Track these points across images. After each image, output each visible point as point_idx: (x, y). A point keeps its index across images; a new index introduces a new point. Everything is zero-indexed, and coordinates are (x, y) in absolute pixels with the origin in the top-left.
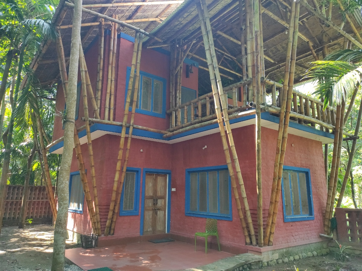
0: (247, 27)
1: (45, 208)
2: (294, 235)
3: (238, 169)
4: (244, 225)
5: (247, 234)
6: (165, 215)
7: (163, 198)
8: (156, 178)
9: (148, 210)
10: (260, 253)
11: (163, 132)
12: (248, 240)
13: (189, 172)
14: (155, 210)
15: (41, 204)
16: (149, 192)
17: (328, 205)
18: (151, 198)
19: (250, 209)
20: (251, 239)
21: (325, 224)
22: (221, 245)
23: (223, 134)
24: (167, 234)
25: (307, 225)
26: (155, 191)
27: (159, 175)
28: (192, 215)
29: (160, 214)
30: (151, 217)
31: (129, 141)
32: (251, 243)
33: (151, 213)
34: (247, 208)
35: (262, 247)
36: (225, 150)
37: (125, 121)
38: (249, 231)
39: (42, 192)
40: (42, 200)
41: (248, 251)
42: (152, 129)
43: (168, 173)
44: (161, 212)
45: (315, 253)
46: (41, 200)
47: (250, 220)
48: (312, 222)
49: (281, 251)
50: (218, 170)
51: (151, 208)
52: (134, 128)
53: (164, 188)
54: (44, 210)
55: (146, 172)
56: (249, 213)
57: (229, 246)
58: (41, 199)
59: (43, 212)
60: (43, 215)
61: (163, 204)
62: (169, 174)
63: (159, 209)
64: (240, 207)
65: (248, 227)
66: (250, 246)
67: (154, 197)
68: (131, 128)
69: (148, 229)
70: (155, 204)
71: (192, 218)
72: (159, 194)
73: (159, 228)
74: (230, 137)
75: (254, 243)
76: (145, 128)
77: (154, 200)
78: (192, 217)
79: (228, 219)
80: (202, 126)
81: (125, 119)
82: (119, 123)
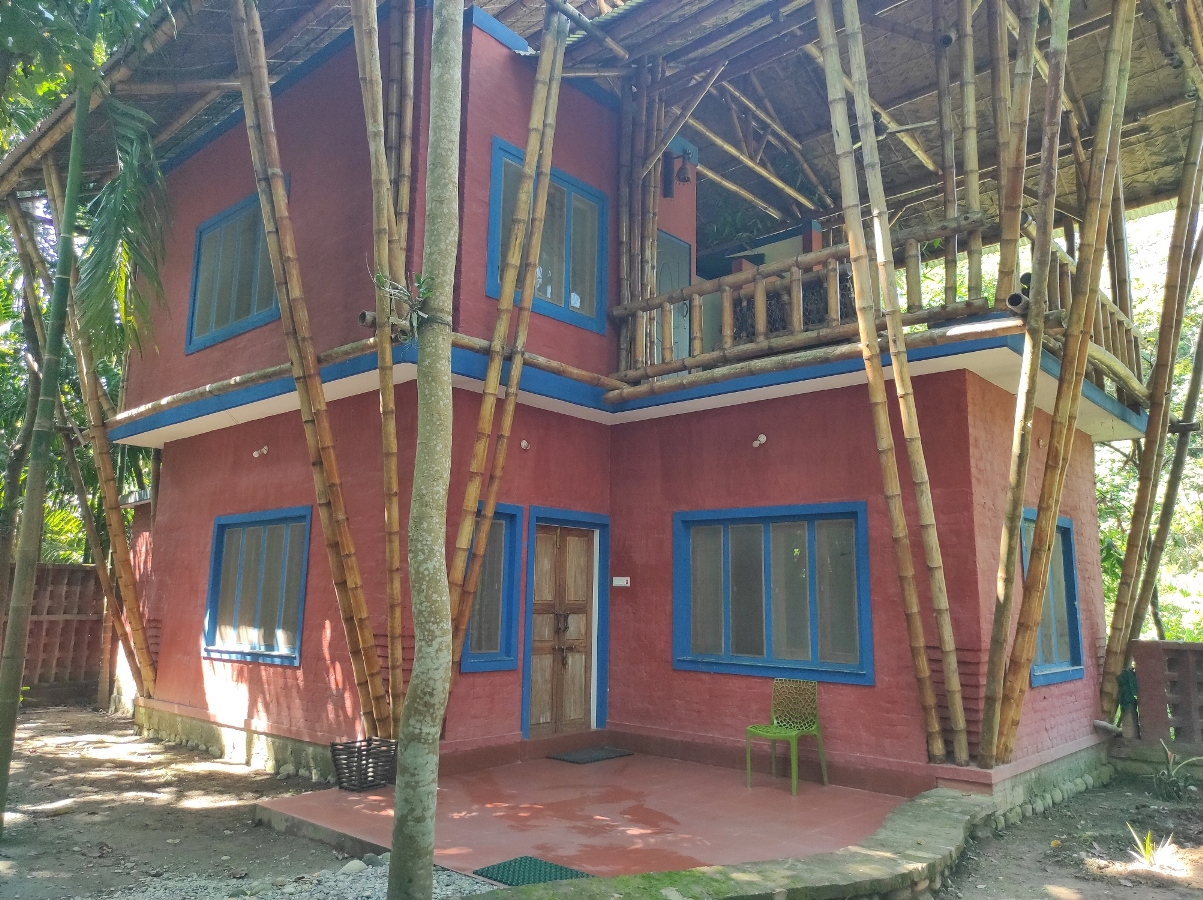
0: (965, 36)
1: (62, 647)
2: (1048, 726)
3: (929, 516)
4: (931, 699)
5: (936, 727)
6: (588, 668)
7: (583, 609)
8: (563, 541)
9: (539, 651)
10: (987, 786)
11: (606, 380)
12: (938, 747)
13: (688, 524)
14: (561, 653)
15: (47, 630)
16: (545, 593)
17: (1118, 633)
18: (547, 608)
19: (957, 649)
20: (949, 744)
21: (1105, 690)
22: (831, 766)
23: (879, 396)
24: (595, 732)
25: (1071, 694)
26: (560, 588)
27: (569, 532)
28: (704, 668)
29: (575, 661)
30: (548, 676)
31: (510, 408)
32: (950, 755)
33: (547, 661)
34: (950, 644)
35: (991, 767)
36: (883, 452)
37: (502, 334)
38: (946, 719)
39: (49, 588)
40: (52, 618)
41: (940, 781)
42: (575, 371)
43: (596, 526)
44: (577, 656)
45: (1090, 780)
46: (45, 617)
47: (955, 683)
48: (1079, 684)
49: (1028, 777)
50: (811, 518)
51: (548, 644)
52: (526, 363)
53: (584, 577)
54: (57, 653)
55: (538, 519)
56: (952, 661)
57: (862, 767)
58: (45, 612)
59: (55, 662)
60: (53, 672)
61: (583, 631)
62: (603, 527)
63: (570, 649)
64: (921, 642)
65: (943, 706)
66: (945, 766)
67: (557, 607)
68: (518, 362)
69: (539, 717)
70: (560, 630)
71: (704, 677)
72: (572, 595)
73: (572, 712)
74: (908, 407)
75: (962, 754)
76: (554, 364)
77: (557, 616)
78: (704, 673)
79: (858, 680)
80: (783, 367)
81: (502, 328)
82: (479, 342)
